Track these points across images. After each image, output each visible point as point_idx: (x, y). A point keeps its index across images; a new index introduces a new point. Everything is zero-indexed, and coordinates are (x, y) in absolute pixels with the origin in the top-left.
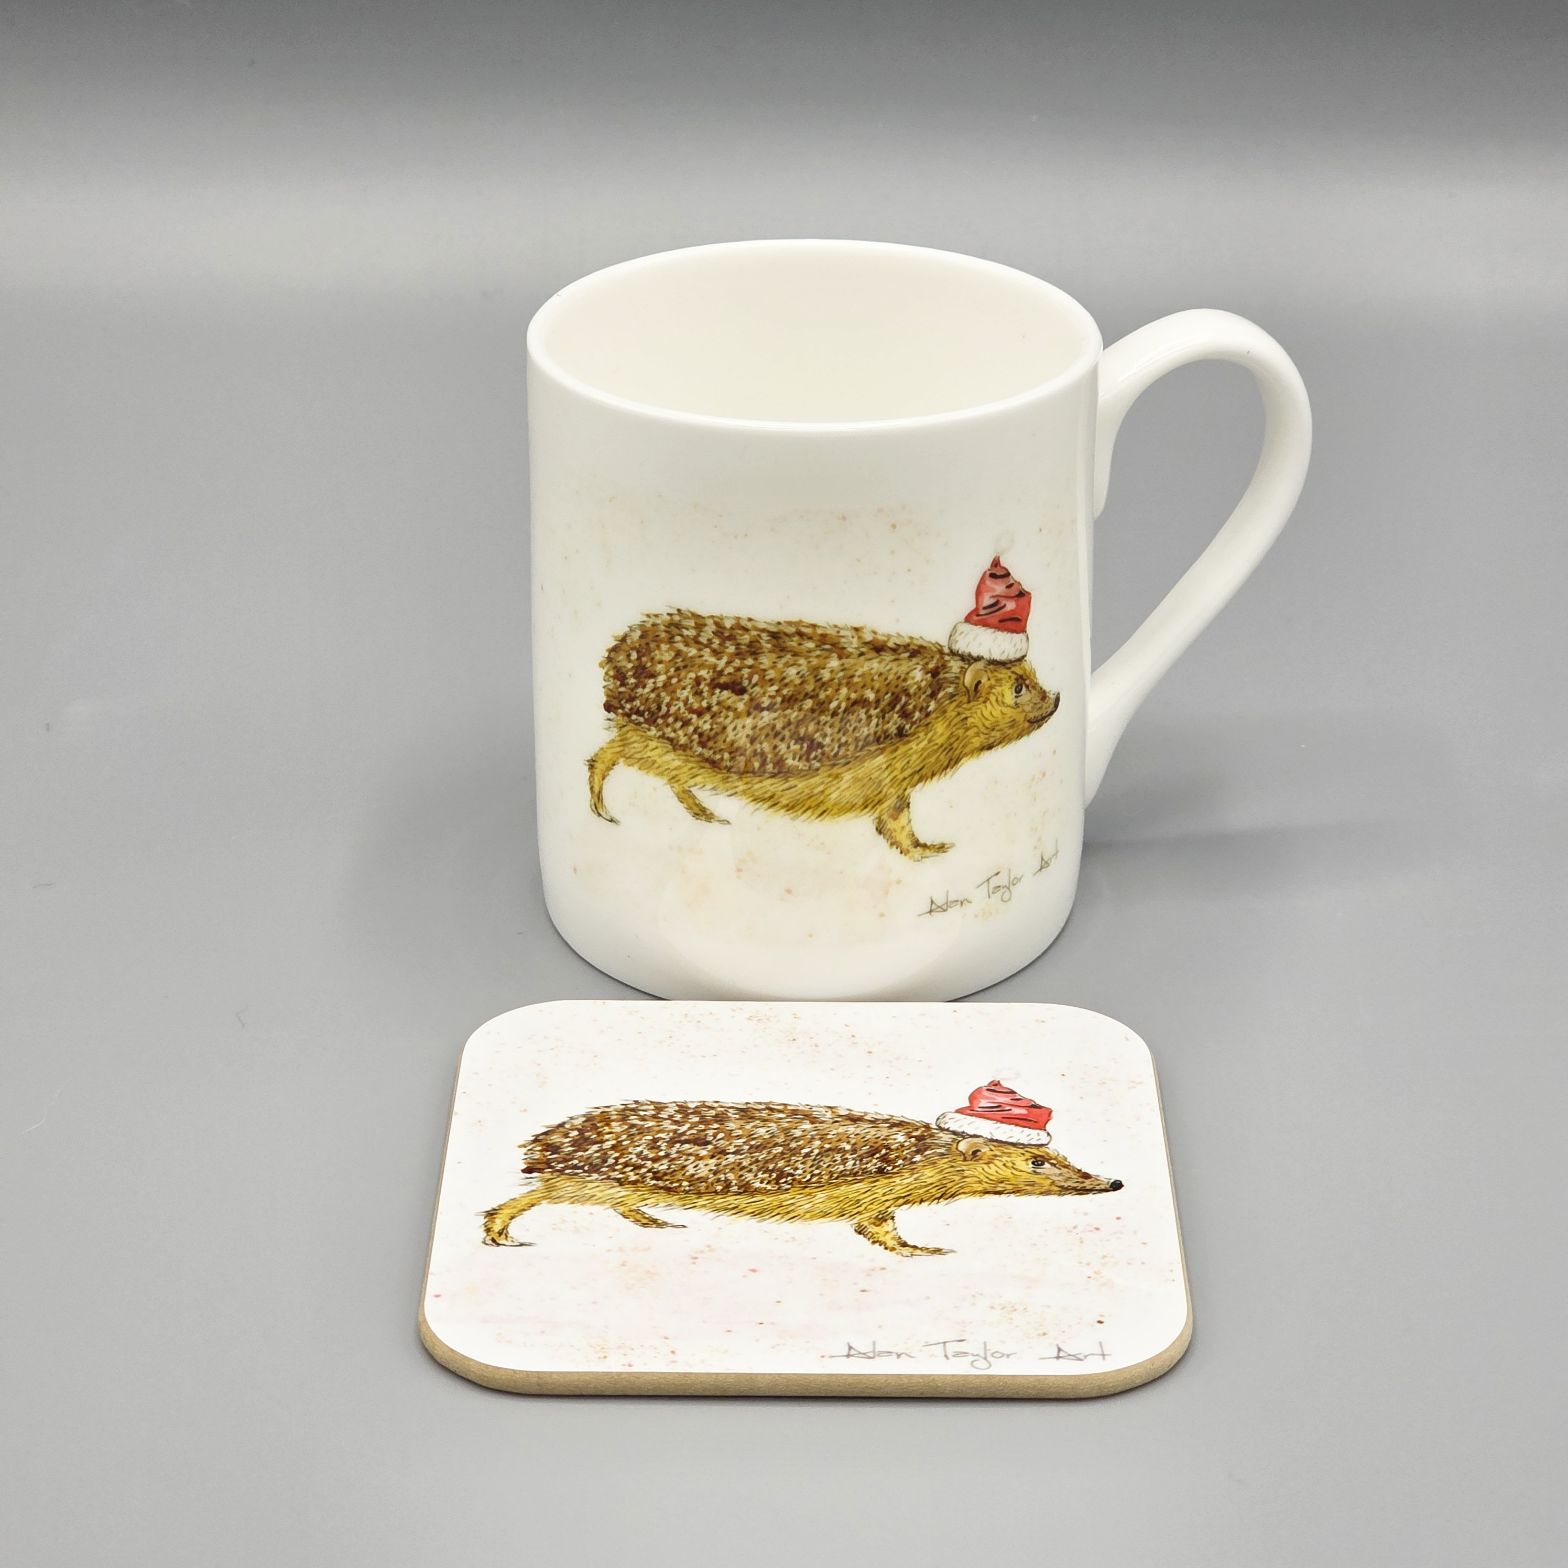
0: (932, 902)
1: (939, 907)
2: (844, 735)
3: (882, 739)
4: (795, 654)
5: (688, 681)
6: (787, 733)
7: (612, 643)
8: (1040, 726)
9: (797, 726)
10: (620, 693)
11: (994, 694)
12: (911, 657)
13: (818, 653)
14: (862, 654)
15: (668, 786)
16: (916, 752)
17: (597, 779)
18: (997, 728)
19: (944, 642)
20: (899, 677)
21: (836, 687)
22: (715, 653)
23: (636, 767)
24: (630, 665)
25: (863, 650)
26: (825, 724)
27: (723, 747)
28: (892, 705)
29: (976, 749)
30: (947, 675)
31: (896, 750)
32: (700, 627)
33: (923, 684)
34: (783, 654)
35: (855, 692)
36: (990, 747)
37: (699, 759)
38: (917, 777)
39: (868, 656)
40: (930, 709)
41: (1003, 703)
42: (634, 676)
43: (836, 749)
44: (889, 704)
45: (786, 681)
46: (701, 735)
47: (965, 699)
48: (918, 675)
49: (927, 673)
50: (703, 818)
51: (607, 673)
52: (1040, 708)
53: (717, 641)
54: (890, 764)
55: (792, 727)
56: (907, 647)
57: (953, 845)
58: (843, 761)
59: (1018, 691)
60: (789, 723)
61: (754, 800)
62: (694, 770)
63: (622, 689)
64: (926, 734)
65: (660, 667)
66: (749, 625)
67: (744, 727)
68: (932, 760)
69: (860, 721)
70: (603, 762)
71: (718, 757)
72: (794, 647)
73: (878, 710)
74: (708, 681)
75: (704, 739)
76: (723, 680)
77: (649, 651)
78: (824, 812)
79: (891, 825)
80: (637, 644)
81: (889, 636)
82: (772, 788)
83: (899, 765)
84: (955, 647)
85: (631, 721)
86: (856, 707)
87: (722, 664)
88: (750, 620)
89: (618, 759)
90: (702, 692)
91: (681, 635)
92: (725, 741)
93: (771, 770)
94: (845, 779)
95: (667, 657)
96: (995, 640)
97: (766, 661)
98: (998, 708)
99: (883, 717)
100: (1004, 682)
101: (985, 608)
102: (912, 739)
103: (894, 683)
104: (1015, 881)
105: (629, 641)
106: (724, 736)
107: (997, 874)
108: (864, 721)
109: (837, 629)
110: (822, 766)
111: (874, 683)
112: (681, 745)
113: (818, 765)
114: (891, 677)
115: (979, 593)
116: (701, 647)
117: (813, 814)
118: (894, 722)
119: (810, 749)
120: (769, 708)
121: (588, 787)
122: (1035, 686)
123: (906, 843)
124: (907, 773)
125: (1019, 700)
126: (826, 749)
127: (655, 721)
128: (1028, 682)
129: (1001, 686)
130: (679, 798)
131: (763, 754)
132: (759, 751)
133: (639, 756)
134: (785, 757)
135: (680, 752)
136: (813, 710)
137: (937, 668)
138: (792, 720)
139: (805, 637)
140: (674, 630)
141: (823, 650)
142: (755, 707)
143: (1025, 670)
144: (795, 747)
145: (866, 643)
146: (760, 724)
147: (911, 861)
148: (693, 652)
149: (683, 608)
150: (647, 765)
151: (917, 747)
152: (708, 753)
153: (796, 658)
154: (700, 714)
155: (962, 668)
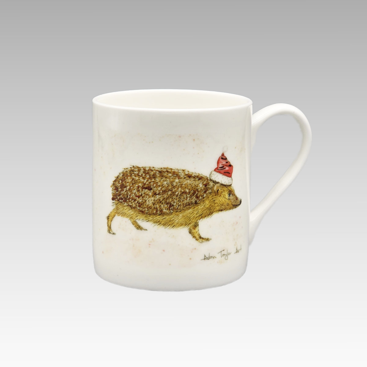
0: (205, 256)
1: (207, 258)
2: (180, 202)
3: (191, 204)
4: (166, 178)
5: (136, 187)
6: (163, 202)
7: (114, 179)
8: (236, 208)
9: (166, 200)
10: (116, 194)
11: (222, 194)
12: (199, 179)
13: (172, 177)
14: (185, 178)
15: (130, 220)
16: (200, 209)
17: (109, 222)
18: (223, 205)
19: (208, 176)
20: (195, 186)
21: (177, 188)
22: (144, 178)
23: (121, 216)
24: (119, 185)
25: (185, 177)
26: (175, 198)
27: (145, 207)
28: (194, 194)
29: (217, 210)
30: (209, 186)
31: (194, 208)
32: (139, 170)
33: (202, 188)
34: (162, 177)
35: (183, 189)
36: (221, 210)
37: (139, 211)
38: (200, 217)
39: (187, 179)
40: (204, 196)
41: (225, 197)
42: (121, 188)
43: (177, 207)
44: (193, 194)
45: (163, 186)
46: (139, 203)
47: (214, 194)
48: (201, 185)
49: (203, 185)
50: (139, 229)
51: (113, 189)
52: (236, 202)
53: (144, 174)
54: (193, 212)
55: (165, 200)
56: (198, 176)
57: (211, 239)
58: (179, 210)
59: (230, 195)
60: (164, 199)
61: (154, 223)
62: (137, 214)
63: (117, 193)
64: (203, 204)
65: (128, 184)
66: (153, 169)
67: (151, 200)
68: (205, 212)
69: (184, 198)
70: (111, 216)
71: (144, 210)
72: (166, 175)
73: (189, 195)
74: (141, 187)
75: (140, 205)
76: (145, 186)
77: (125, 179)
78: (174, 226)
79: (193, 231)
80: (121, 178)
81: (193, 173)
82: (159, 219)
83: (195, 213)
84: (212, 178)
85: (119, 202)
86: (183, 194)
87: (145, 181)
88: (153, 167)
89: (115, 214)
90: (139, 190)
91: (134, 174)
92: (146, 205)
93: (159, 213)
94: (180, 216)
95: (130, 181)
96: (223, 178)
97: (158, 180)
98: (224, 199)
99: (191, 198)
100: (225, 191)
101: (220, 168)
102: (199, 205)
103: (194, 187)
104: (229, 254)
105: (119, 178)
106: (146, 203)
107: (224, 250)
108: (185, 198)
109: (178, 170)
110: (174, 212)
111: (188, 187)
112: (134, 207)
113: (172, 211)
114: (193, 185)
115: (218, 163)
116: (140, 176)
117: (171, 226)
118: (194, 199)
119: (170, 206)
120: (159, 194)
121: (107, 225)
122: (234, 195)
123: (197, 237)
124: (198, 215)
125: (230, 198)
126: (175, 207)
127: (126, 201)
128: (232, 193)
129: (224, 192)
130: (133, 223)
131: (157, 208)
132: (155, 207)
133: (121, 212)
134: (163, 209)
135: (133, 209)
136: (171, 195)
137: (206, 184)
138: (165, 198)
139: (169, 173)
140: (132, 172)
141: (174, 176)
142: (155, 194)
143: (231, 189)
144: (166, 206)
145: (186, 175)
146: (156, 199)
147: (199, 243)
148: (137, 178)
149: (134, 165)
150: (123, 215)
151: (200, 207)
152: (141, 209)
153: (166, 179)
154: (139, 197)
155: (213, 185)
